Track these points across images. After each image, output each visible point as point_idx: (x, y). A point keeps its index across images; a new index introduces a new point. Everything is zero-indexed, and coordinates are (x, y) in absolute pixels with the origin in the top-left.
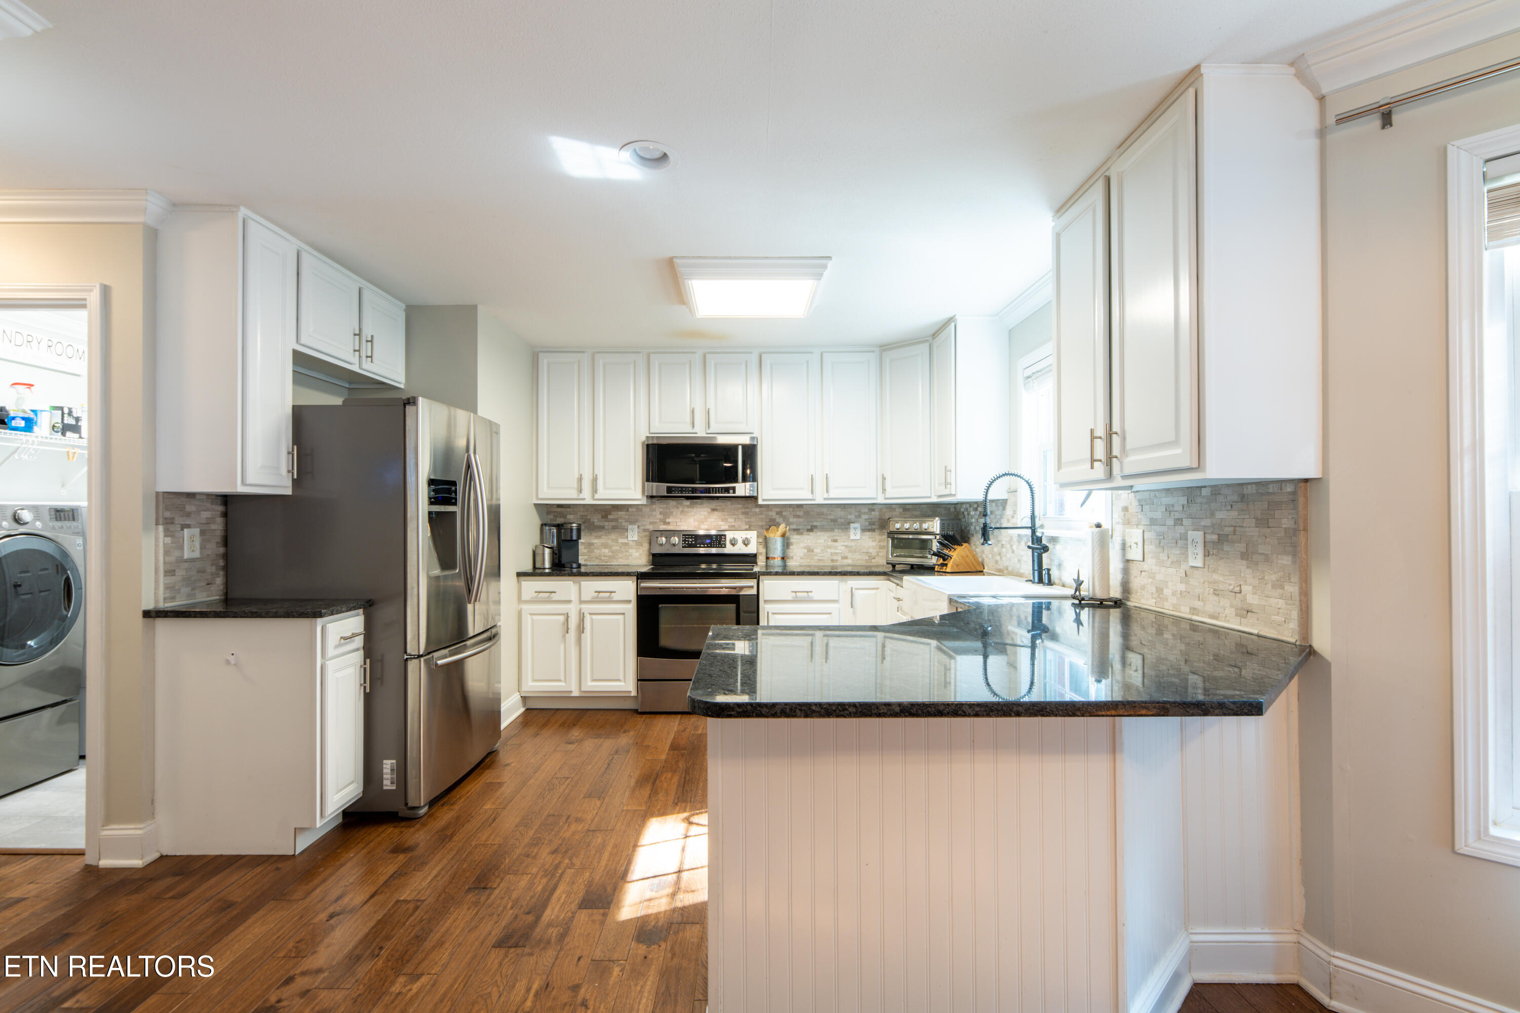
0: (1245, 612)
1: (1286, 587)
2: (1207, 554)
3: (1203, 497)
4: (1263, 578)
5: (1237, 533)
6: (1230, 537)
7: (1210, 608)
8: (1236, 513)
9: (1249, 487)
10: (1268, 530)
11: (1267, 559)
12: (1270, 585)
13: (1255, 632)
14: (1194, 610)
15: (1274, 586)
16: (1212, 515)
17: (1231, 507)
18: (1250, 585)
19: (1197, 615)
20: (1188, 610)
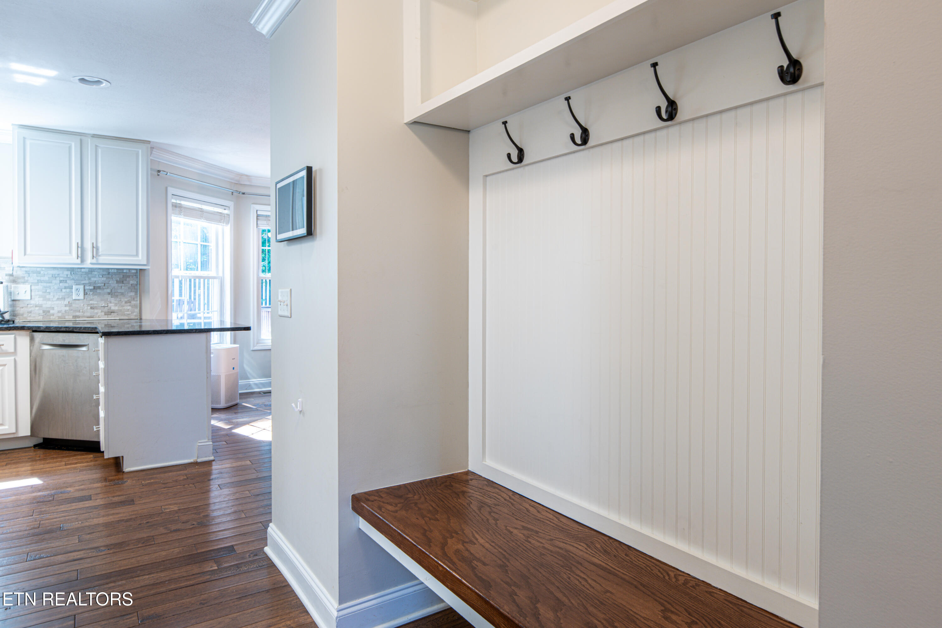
0: (110, 313)
1: (132, 302)
2: (85, 294)
3: (83, 272)
4: (121, 300)
5: (105, 286)
6: (101, 287)
7: (88, 314)
8: (105, 279)
9: (113, 270)
10: (124, 284)
11: (122, 294)
12: (124, 302)
13: (118, 319)
14: (75, 317)
15: (126, 302)
16: (89, 279)
17: (103, 276)
18: (113, 303)
19: (79, 318)
20: (71, 317)
